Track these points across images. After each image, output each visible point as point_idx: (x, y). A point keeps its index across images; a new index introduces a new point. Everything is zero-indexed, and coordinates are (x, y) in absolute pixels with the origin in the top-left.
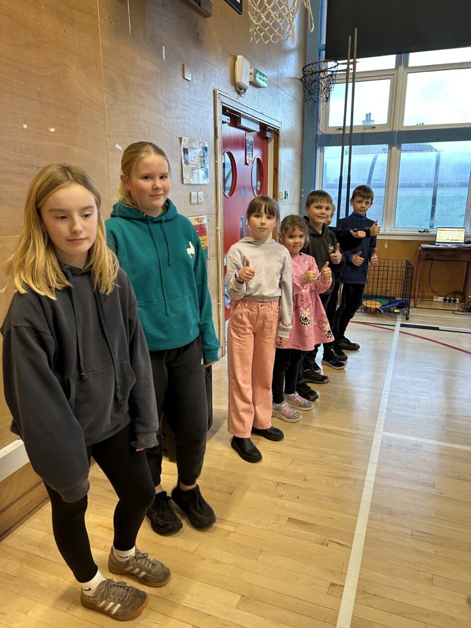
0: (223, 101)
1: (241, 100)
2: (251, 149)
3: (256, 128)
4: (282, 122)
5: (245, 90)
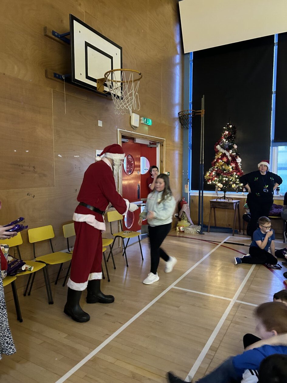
0: (122, 133)
1: (135, 131)
4: (165, 139)
5: (136, 127)
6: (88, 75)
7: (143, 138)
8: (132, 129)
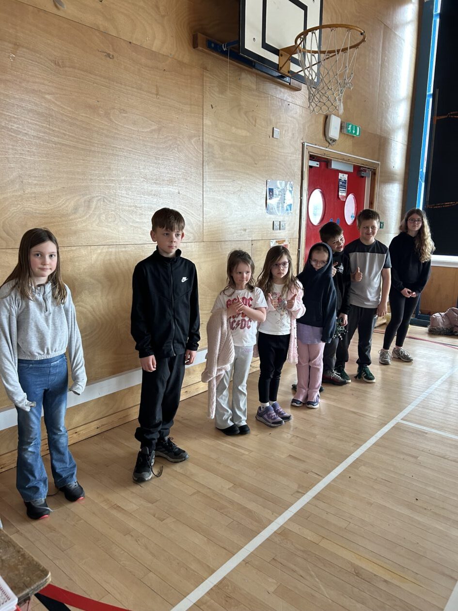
0: (312, 151)
1: (331, 148)
2: (344, 186)
3: (350, 169)
4: (379, 163)
5: (334, 141)
6: (266, 42)
7: (344, 159)
8: (328, 144)
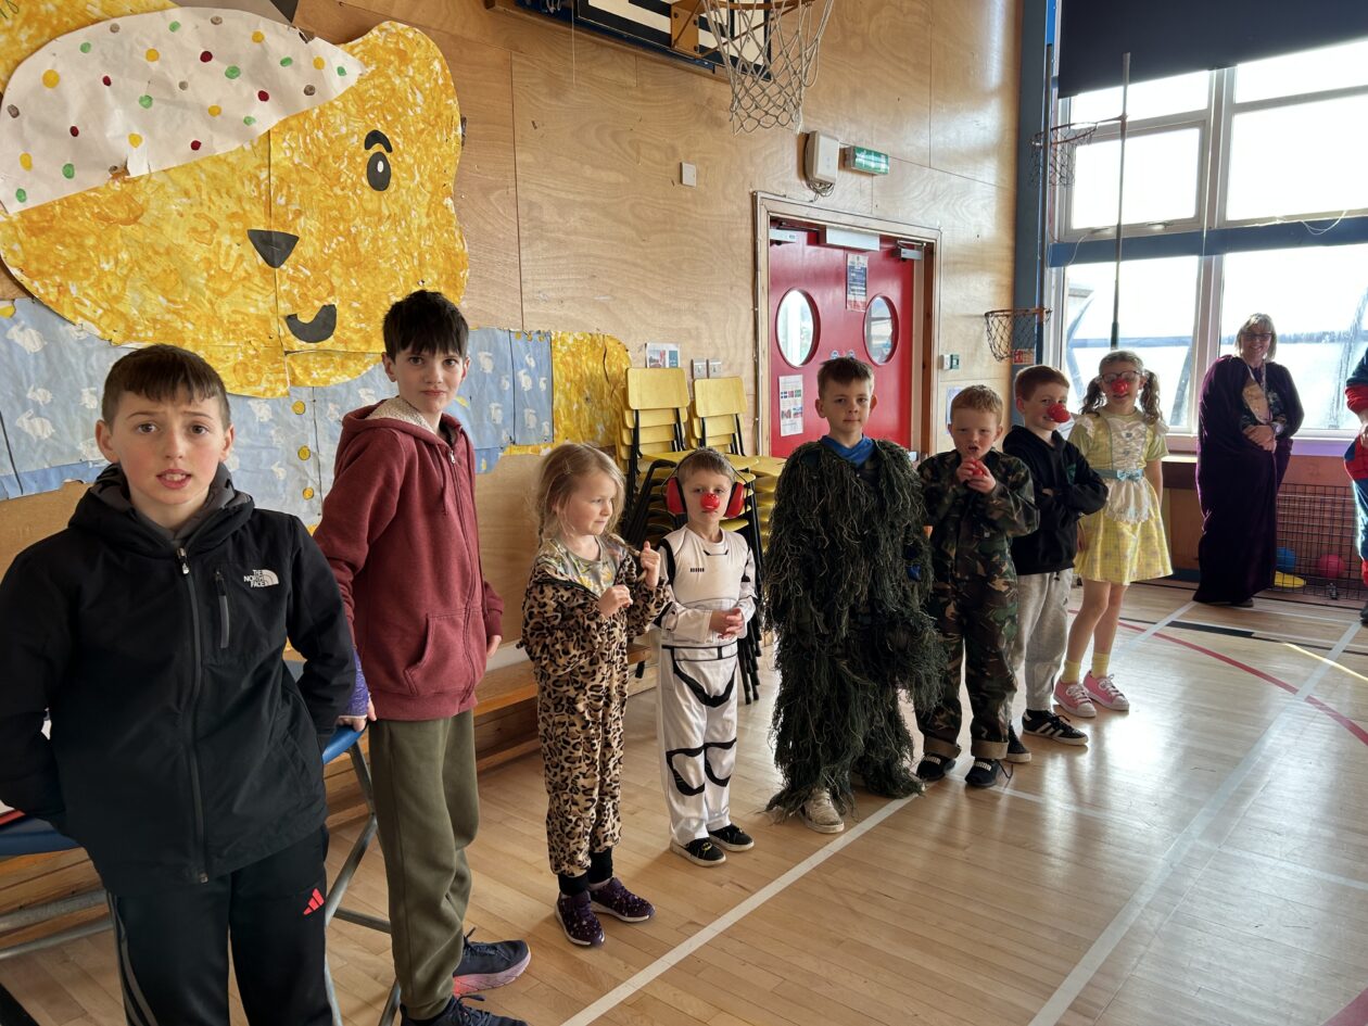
0: (774, 210)
1: (821, 201)
2: (862, 282)
3: (874, 245)
4: (942, 229)
5: (828, 184)
7: (854, 225)
8: (813, 194)
